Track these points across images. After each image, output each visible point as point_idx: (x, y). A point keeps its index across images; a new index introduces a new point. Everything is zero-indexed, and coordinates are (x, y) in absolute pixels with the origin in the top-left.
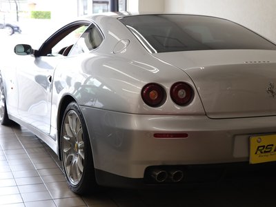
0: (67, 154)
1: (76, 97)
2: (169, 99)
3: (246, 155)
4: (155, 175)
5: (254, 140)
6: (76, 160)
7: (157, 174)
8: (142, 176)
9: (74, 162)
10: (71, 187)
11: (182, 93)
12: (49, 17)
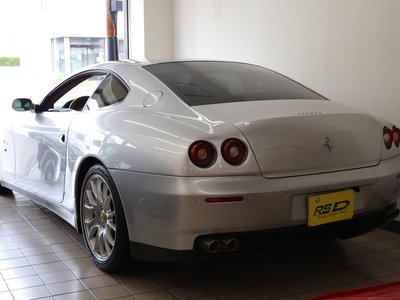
0: (90, 225)
1: (103, 159)
2: (220, 157)
3: (305, 217)
4: (206, 246)
5: (312, 200)
6: (103, 232)
7: (209, 244)
8: (191, 247)
9: (100, 234)
10: (97, 264)
11: (234, 151)
12: (18, 64)
